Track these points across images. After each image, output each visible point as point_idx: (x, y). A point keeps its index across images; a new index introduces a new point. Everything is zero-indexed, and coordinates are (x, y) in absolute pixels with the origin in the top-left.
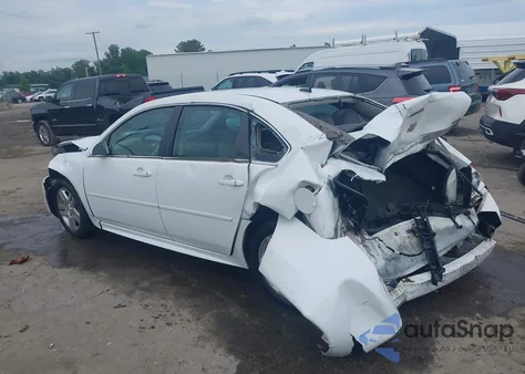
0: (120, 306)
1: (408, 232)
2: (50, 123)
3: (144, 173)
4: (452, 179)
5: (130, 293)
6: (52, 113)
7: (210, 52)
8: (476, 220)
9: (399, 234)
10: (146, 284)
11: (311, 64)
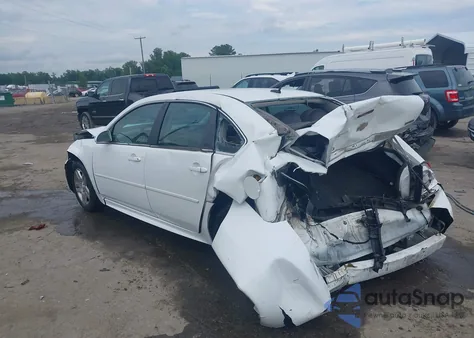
0: (105, 270)
1: (358, 221)
2: (91, 114)
3: (135, 158)
4: (405, 175)
5: (115, 260)
6: (94, 106)
7: (240, 56)
8: (428, 215)
9: (348, 223)
10: (131, 253)
11: (322, 67)
